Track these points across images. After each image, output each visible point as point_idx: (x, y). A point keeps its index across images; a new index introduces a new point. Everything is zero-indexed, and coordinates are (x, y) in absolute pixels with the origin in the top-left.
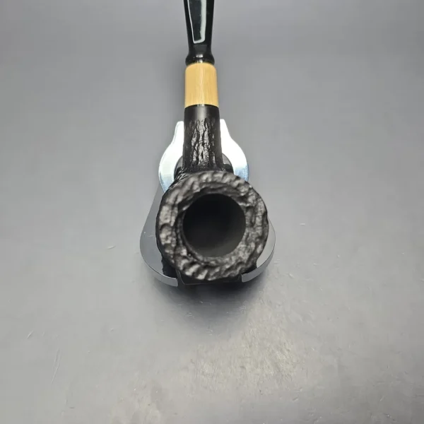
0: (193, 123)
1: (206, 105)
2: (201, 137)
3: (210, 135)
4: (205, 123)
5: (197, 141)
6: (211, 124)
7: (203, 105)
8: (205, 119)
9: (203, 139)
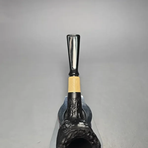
0: (71, 99)
1: (76, 93)
2: (74, 105)
3: (77, 104)
4: (76, 99)
5: (73, 107)
6: (78, 100)
7: (75, 93)
8: (76, 98)
9: (75, 106)
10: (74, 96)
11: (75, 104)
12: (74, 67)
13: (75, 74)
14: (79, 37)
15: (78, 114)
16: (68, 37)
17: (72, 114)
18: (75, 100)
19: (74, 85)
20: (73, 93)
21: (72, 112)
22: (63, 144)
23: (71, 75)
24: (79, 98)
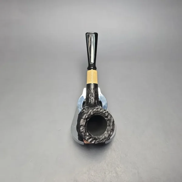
10: (92, 87)
11: (93, 93)
12: (92, 61)
13: (93, 68)
14: (96, 35)
15: (95, 101)
16: (87, 34)
17: (90, 101)
18: (93, 90)
19: (92, 77)
20: (91, 84)
21: (90, 99)
22: (84, 119)
23: (89, 69)
24: (96, 89)
